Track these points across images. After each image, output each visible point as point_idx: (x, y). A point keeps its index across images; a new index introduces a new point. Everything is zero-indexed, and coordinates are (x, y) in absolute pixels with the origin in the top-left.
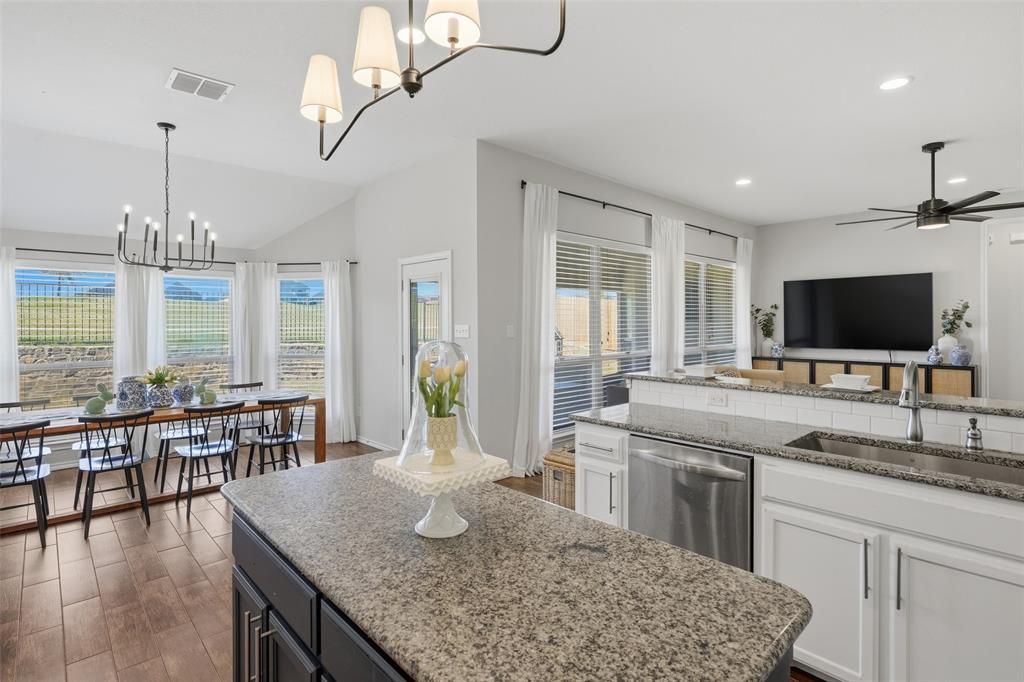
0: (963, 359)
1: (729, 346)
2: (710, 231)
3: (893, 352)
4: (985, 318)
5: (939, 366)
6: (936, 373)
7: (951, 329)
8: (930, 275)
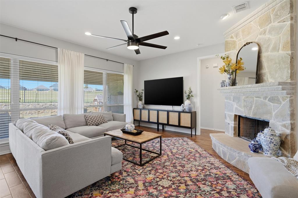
0: (189, 109)
1: (122, 105)
2: (107, 60)
3: (173, 106)
4: (199, 93)
5: (183, 112)
6: (182, 114)
7: (188, 98)
8: (182, 78)
